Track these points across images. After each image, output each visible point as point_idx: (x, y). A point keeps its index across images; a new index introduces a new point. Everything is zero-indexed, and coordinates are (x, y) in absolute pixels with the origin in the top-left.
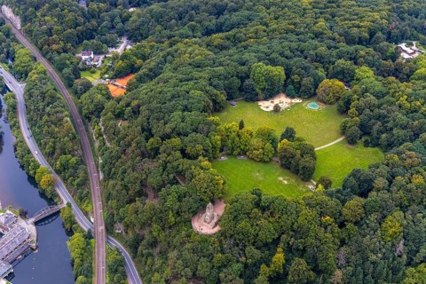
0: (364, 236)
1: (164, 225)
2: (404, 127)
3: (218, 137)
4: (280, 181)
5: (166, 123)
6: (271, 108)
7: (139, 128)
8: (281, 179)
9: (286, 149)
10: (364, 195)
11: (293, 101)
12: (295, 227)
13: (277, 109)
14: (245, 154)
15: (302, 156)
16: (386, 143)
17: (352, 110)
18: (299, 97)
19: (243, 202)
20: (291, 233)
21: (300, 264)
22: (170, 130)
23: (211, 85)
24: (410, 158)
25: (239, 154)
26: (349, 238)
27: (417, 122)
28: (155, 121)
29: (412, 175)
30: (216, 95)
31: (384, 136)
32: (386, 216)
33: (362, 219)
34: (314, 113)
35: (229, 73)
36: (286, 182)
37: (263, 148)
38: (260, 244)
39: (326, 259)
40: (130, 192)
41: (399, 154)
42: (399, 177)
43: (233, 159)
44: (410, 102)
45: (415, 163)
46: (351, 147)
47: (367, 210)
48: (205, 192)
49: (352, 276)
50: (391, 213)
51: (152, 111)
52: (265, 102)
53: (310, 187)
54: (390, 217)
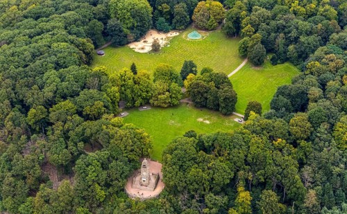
0: (321, 150)
1: (91, 205)
2: (309, 33)
3: (116, 89)
4: (202, 122)
5: (41, 88)
6: (148, 48)
7: (7, 102)
8: (201, 120)
9: (197, 84)
10: (303, 108)
11: (169, 35)
12: (249, 159)
13: (156, 48)
14: (148, 103)
15: (218, 88)
16: (296, 55)
17: (247, 28)
18: (174, 29)
19: (185, 147)
20: (247, 167)
21: (270, 196)
22: (51, 94)
23: (70, 33)
24: (332, 61)
25: (141, 105)
26: (306, 157)
27: (320, 25)
28: (25, 89)
29: (342, 77)
30: (84, 44)
31: (291, 47)
32: (333, 125)
33: (311, 133)
34: (199, 43)
35: (85, 16)
36: (208, 122)
37: (168, 91)
38: (218, 189)
39: (293, 183)
40: (29, 181)
41: (319, 59)
42: (331, 82)
43: (135, 113)
44: (304, 6)
45: (340, 65)
46: (258, 69)
47: (315, 122)
48: (132, 151)
49: (323, 195)
50: (337, 119)
51: (15, 78)
52: (136, 43)
53: (236, 120)
54: (339, 124)
